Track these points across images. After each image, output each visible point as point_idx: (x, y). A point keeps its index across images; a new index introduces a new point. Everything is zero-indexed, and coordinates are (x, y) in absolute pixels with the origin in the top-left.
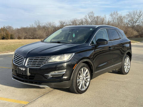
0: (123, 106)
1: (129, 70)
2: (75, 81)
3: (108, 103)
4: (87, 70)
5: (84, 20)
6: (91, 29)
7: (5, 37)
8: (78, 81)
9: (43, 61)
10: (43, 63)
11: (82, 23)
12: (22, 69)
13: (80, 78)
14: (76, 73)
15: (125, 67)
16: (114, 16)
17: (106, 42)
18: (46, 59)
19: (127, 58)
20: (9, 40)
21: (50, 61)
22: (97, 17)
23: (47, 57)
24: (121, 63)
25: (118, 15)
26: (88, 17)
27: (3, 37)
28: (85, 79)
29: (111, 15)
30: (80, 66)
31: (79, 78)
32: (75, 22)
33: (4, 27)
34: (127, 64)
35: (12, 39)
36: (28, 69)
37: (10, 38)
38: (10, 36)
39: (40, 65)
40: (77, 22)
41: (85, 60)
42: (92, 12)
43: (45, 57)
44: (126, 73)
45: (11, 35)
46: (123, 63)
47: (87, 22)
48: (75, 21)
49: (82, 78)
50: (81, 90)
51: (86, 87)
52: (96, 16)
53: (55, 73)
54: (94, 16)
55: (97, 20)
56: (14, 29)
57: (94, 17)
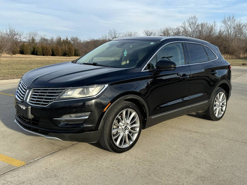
0: (183, 184)
1: (223, 113)
2: (107, 131)
3: (158, 174)
4: (134, 114)
5: (182, 30)
6: (152, 43)
7: (66, 52)
8: (114, 132)
9: (52, 96)
10: (53, 99)
11: (178, 33)
12: (22, 107)
13: (120, 127)
14: (111, 119)
15: (216, 109)
16: (229, 23)
17: (173, 66)
18: (58, 93)
19: (221, 93)
20: (72, 57)
21: (64, 96)
22: (202, 25)
23: (60, 90)
24: (207, 101)
25: (236, 22)
26: (187, 24)
27: (65, 53)
28: (130, 128)
29: (224, 22)
30: (119, 107)
31: (118, 127)
32: (167, 32)
33: (67, 39)
34: (221, 104)
35: (76, 56)
36: (30, 107)
37: (74, 54)
38: (74, 52)
39: (48, 102)
40: (170, 32)
41: (130, 97)
42: (195, 17)
43: (57, 90)
44: (218, 119)
45: (75, 50)
46: (212, 102)
47: (186, 32)
48: (167, 30)
49: (124, 127)
50: (121, 147)
51: (131, 143)
52: (200, 24)
53: (71, 117)
54: (197, 22)
55: (202, 29)
56: (82, 41)
57: (196, 25)
